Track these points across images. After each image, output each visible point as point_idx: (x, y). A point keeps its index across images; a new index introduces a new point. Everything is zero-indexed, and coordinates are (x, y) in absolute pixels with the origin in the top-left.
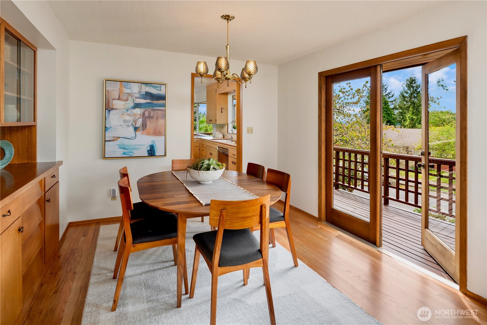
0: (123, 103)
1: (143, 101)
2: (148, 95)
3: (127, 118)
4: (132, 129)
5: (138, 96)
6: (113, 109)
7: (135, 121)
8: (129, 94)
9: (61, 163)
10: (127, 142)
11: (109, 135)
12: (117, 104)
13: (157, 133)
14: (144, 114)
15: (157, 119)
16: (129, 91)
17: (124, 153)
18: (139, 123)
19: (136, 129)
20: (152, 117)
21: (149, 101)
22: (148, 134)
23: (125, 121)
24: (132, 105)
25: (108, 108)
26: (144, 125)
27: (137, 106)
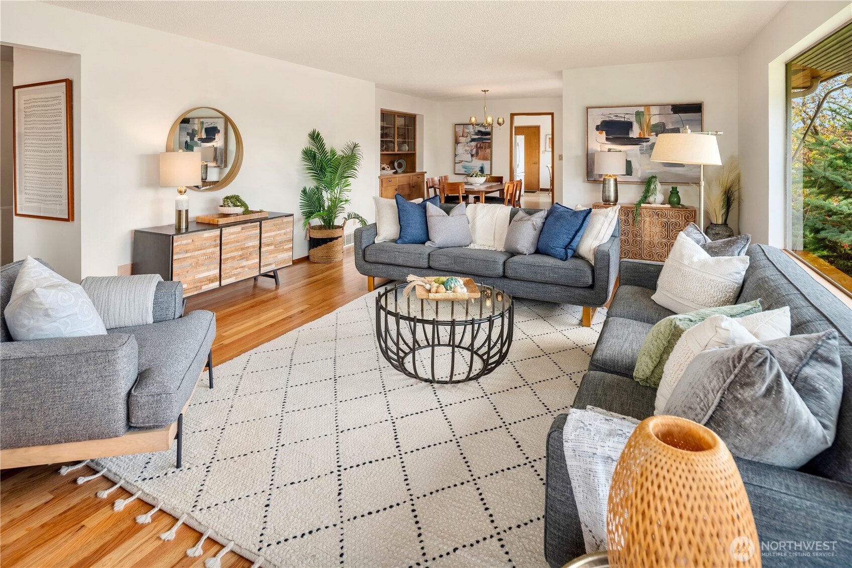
0: (465, 138)
1: (476, 137)
2: (480, 132)
3: (467, 148)
4: (469, 156)
5: (473, 133)
6: (459, 143)
7: (472, 150)
8: (468, 133)
9: (426, 172)
10: (467, 164)
11: (457, 159)
12: (462, 139)
13: (485, 159)
14: (477, 145)
15: (485, 149)
16: (468, 131)
17: (465, 171)
18: (474, 152)
19: (472, 156)
20: (482, 148)
21: (480, 137)
22: (480, 159)
23: (466, 151)
24: (470, 140)
25: (457, 142)
26: (477, 153)
27: (473, 140)
